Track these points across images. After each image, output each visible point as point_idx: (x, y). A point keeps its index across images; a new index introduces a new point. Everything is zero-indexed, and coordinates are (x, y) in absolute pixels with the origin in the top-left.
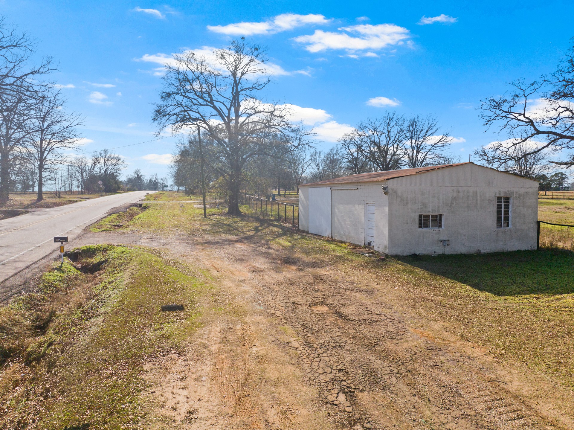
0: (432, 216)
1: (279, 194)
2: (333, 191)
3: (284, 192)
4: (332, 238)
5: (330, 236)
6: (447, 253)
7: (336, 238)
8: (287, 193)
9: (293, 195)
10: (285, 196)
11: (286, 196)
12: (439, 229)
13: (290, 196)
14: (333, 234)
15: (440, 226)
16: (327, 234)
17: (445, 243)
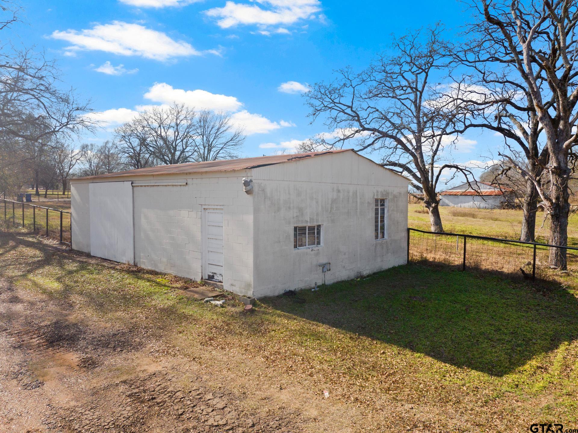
0: (309, 227)
1: (37, 194)
2: (135, 189)
3: (45, 191)
4: (135, 265)
5: (132, 263)
6: (327, 283)
7: (143, 266)
8: (50, 192)
9: (58, 195)
10: (46, 196)
11: (48, 196)
12: (317, 248)
13: (54, 196)
14: (137, 260)
15: (319, 243)
16: (126, 258)
17: (325, 267)
